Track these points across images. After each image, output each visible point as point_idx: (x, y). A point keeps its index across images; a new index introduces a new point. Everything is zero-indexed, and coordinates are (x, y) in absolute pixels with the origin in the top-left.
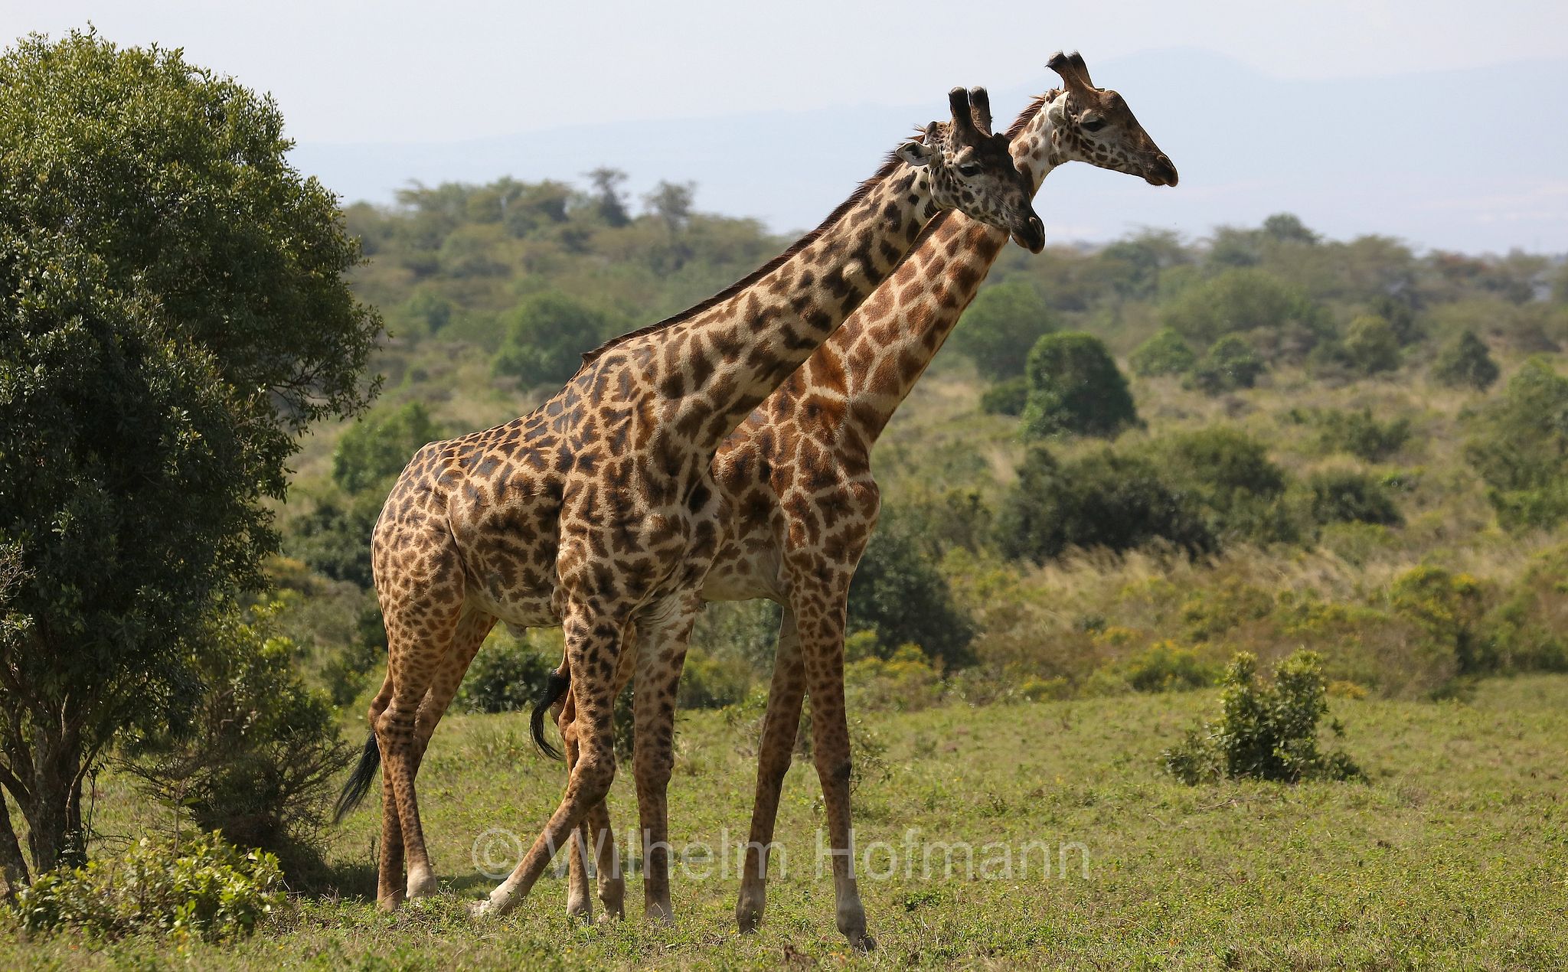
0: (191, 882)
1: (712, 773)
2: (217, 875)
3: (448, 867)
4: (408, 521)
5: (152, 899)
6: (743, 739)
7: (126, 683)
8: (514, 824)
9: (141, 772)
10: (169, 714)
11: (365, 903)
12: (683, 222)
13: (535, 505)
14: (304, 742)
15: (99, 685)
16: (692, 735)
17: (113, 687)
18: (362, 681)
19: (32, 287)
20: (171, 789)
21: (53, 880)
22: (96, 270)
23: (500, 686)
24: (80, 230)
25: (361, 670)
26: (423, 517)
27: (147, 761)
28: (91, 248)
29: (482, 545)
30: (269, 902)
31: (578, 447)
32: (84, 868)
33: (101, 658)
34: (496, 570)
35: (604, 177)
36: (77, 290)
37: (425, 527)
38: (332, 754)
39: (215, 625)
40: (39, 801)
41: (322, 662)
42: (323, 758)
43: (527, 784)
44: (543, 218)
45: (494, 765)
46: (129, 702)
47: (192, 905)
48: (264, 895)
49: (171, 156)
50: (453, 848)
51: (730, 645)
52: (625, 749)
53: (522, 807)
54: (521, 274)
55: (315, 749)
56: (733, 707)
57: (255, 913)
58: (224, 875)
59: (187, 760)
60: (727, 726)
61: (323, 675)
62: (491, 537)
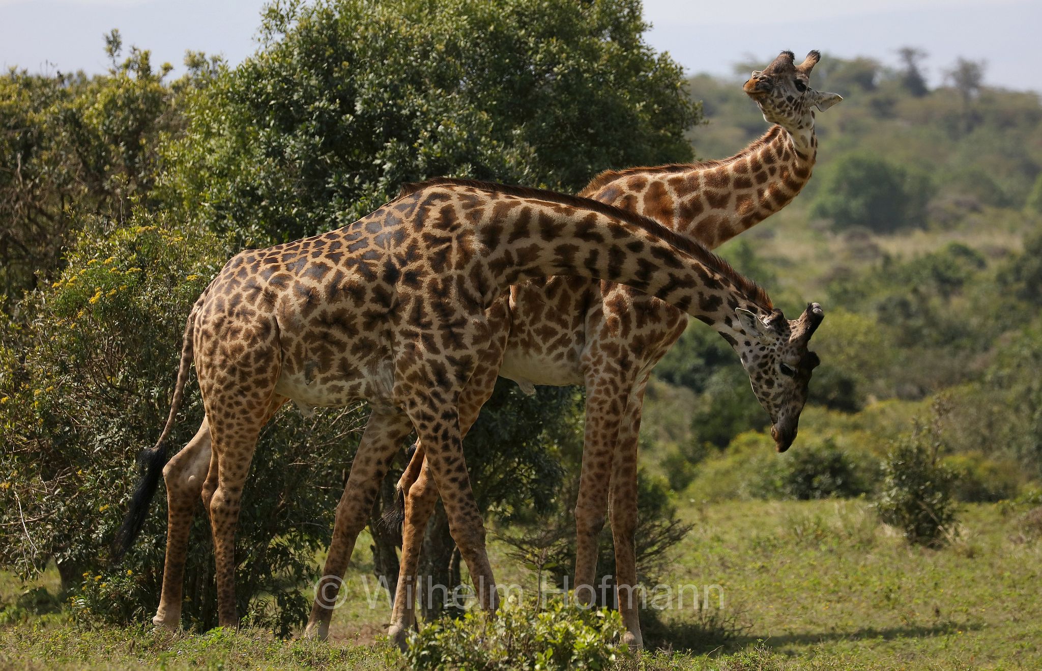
0: (550, 634)
1: (987, 556)
2: (572, 628)
3: (763, 628)
4: (238, 315)
5: (517, 646)
6: (1015, 529)
7: (499, 467)
8: (820, 594)
9: (511, 541)
10: (534, 493)
11: (693, 655)
12: (974, 93)
13: (364, 308)
14: (644, 521)
15: (478, 467)
16: (972, 523)
17: (489, 469)
18: (695, 470)
19: (430, 138)
20: (534, 555)
21: (437, 628)
22: (482, 125)
23: (809, 479)
24: (471, 93)
25: (694, 461)
26: (253, 314)
27: (516, 532)
28: (479, 108)
29: (309, 337)
30: (614, 653)
31: (403, 263)
32: (462, 619)
33: (479, 445)
34: (315, 358)
35: (908, 54)
36: (466, 141)
37: (254, 323)
38: (668, 530)
39: (573, 421)
40: (427, 562)
41: (663, 455)
42: (661, 534)
43: (831, 561)
44: (856, 89)
45: (803, 544)
46: (502, 483)
47: (550, 652)
48: (610, 646)
49: (548, 33)
50: (767, 613)
51: (1005, 449)
52: (914, 534)
53: (826, 580)
54: (836, 135)
55: (654, 526)
56: (1007, 501)
57: (602, 661)
58: (577, 628)
59: (549, 532)
60: (1002, 518)
61: (663, 464)
62: (317, 330)
